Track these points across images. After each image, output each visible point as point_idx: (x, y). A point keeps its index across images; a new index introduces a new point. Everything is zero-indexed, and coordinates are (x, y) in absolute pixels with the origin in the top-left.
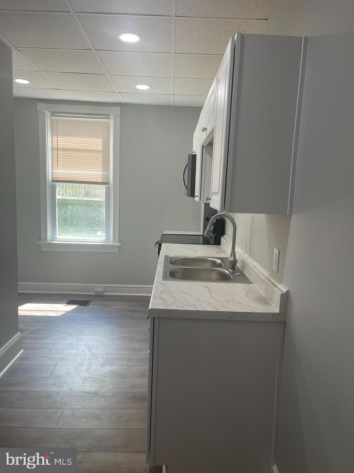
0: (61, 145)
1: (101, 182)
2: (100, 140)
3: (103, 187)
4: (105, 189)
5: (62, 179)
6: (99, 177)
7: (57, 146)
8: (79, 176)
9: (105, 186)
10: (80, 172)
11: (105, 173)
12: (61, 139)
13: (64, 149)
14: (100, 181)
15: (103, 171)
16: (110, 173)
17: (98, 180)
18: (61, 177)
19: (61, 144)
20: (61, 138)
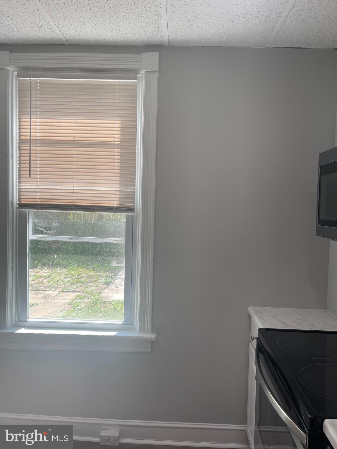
0: (37, 134)
1: (119, 206)
2: (117, 122)
3: (122, 217)
4: (124, 220)
5: (38, 203)
6: (114, 196)
7: (30, 136)
8: (72, 194)
9: (125, 214)
10: (75, 188)
11: (125, 189)
12: (37, 121)
13: (44, 142)
14: (116, 204)
15: (121, 185)
16: (136, 188)
17: (111, 202)
18: (37, 197)
19: (39, 131)
20: (39, 120)
